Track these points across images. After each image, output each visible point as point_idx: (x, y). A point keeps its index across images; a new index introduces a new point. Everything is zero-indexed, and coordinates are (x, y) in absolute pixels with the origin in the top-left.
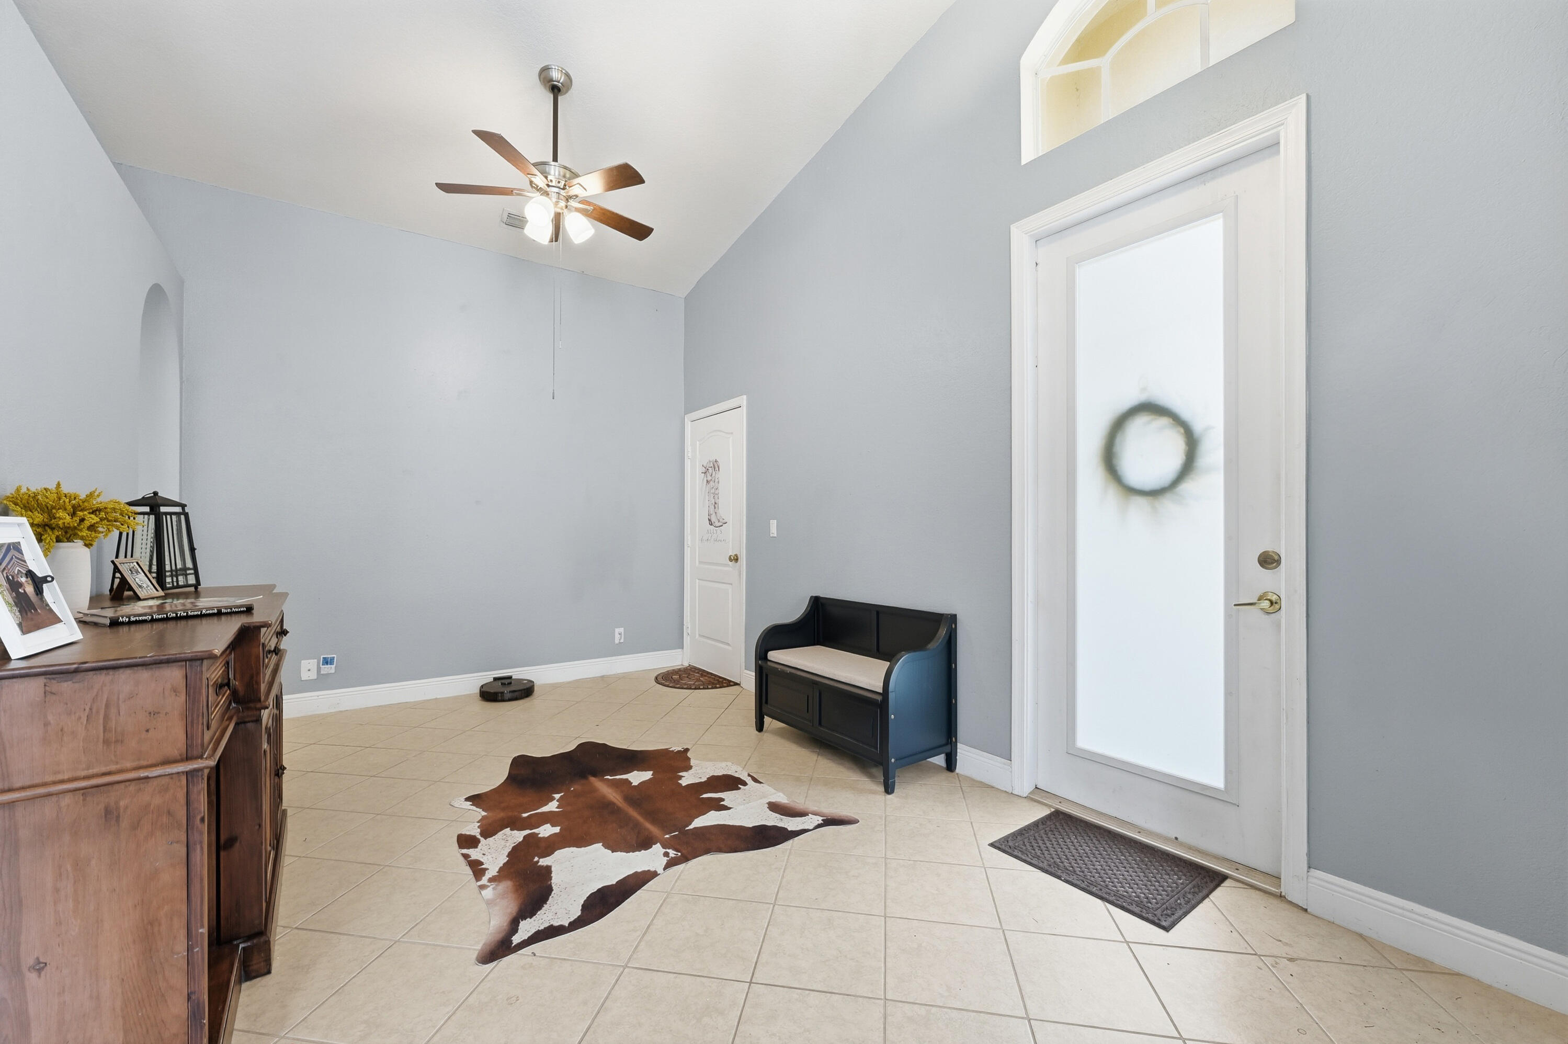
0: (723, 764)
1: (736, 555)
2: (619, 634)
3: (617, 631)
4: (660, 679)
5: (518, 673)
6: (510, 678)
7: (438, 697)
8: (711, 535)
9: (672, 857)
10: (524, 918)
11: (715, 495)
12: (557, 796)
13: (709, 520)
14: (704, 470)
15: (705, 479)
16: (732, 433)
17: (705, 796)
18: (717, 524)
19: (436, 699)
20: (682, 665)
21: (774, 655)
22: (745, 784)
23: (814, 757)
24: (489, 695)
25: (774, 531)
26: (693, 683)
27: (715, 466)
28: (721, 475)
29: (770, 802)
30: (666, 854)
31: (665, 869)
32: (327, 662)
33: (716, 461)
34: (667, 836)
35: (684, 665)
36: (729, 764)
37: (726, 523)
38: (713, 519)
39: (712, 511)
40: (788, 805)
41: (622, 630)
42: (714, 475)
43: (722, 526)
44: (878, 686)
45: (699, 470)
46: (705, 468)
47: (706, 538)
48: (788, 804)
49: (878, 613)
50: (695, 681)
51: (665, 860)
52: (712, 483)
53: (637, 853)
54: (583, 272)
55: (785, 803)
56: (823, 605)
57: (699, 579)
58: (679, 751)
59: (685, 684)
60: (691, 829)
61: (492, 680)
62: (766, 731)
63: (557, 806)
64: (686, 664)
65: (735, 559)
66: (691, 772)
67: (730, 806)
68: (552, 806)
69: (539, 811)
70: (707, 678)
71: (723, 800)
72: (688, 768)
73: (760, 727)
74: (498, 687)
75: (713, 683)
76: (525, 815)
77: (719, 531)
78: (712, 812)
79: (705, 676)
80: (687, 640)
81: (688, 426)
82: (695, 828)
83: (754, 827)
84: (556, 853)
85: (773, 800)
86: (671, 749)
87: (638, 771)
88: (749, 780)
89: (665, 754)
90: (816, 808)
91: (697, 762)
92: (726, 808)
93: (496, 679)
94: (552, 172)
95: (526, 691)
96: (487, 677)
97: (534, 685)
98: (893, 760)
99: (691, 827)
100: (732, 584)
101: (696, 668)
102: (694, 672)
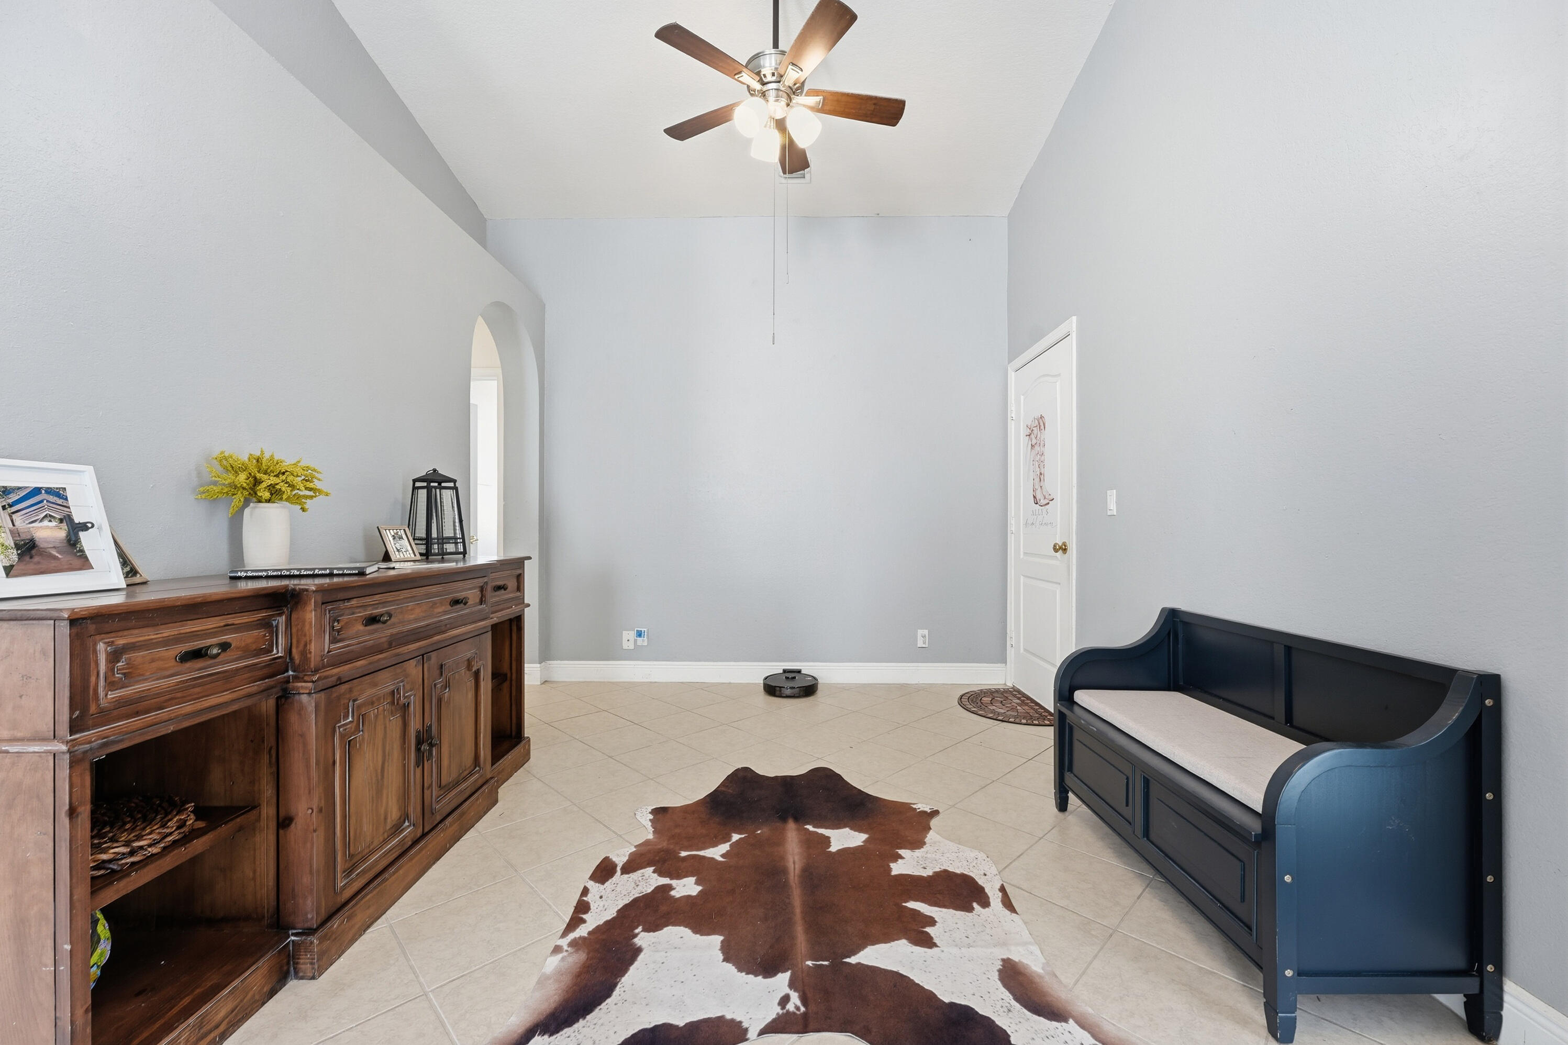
0: (971, 854)
1: (1064, 544)
2: (922, 637)
3: (920, 632)
4: (964, 700)
5: (807, 668)
6: (799, 672)
7: (732, 682)
8: (1036, 517)
9: (788, 1011)
10: (543, 1033)
11: (1041, 464)
12: (736, 837)
13: (1034, 497)
14: (1029, 431)
15: (1030, 443)
16: (1059, 375)
17: (912, 905)
18: (1043, 502)
19: (730, 683)
20: (1005, 684)
21: (1083, 697)
22: (985, 903)
23: (1138, 887)
24: (772, 689)
25: (1112, 507)
26: (1002, 711)
27: (1041, 423)
28: (1047, 435)
29: (1009, 959)
30: (785, 1000)
31: (763, 1032)
32: (639, 634)
33: (1042, 417)
34: (809, 963)
35: (1008, 685)
36: (982, 856)
37: (1053, 499)
38: (1039, 496)
39: (1037, 487)
40: (1037, 980)
41: (926, 632)
42: (1039, 436)
43: (1048, 503)
44: (1256, 800)
45: (1023, 431)
46: (1030, 429)
47: (1030, 522)
48: (1040, 976)
49: (1288, 649)
50: (1008, 709)
51: (773, 1011)
52: (1037, 448)
53: (751, 977)
54: (878, 214)
55: (1035, 972)
56: (1186, 624)
57: (1024, 576)
58: (925, 812)
59: (993, 712)
60: (849, 964)
61: (782, 672)
62: (1071, 813)
63: (724, 852)
64: (1010, 684)
65: (1063, 549)
66: (918, 853)
67: (938, 945)
68: (717, 852)
69: (702, 853)
70: (1026, 707)
71: (932, 922)
72: (917, 844)
73: (1062, 806)
74: (781, 683)
75: (1031, 718)
76: (684, 854)
77: (1044, 511)
78: (904, 942)
79: (1027, 704)
80: (1011, 654)
81: (1012, 375)
82: (859, 964)
83: (952, 1005)
84: (665, 929)
85: (1016, 958)
86: (914, 806)
87: (851, 829)
88: (995, 898)
89: (902, 811)
90: (1090, 1010)
91: (938, 838)
92: (927, 942)
93: (785, 671)
94: (767, 64)
95: (809, 690)
96: (777, 668)
97: (818, 683)
98: (1289, 973)
99: (853, 960)
100: (1060, 584)
101: (1019, 692)
102: (1015, 696)
